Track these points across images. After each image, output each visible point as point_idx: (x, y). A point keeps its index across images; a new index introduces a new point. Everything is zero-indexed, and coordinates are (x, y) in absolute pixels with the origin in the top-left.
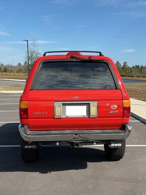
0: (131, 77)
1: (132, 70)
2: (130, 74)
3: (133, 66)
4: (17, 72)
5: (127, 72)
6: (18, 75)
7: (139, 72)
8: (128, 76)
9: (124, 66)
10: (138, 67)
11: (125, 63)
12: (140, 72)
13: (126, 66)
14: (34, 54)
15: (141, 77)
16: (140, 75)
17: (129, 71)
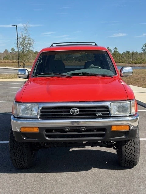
0: (123, 63)
1: (123, 56)
2: (121, 61)
3: (124, 52)
4: (4, 59)
5: (118, 58)
6: (5, 62)
7: (130, 58)
8: (120, 63)
9: (114, 51)
10: (128, 52)
11: (116, 49)
12: (132, 58)
13: (117, 52)
14: (26, 40)
15: (132, 63)
16: (131, 61)
17: (120, 57)
